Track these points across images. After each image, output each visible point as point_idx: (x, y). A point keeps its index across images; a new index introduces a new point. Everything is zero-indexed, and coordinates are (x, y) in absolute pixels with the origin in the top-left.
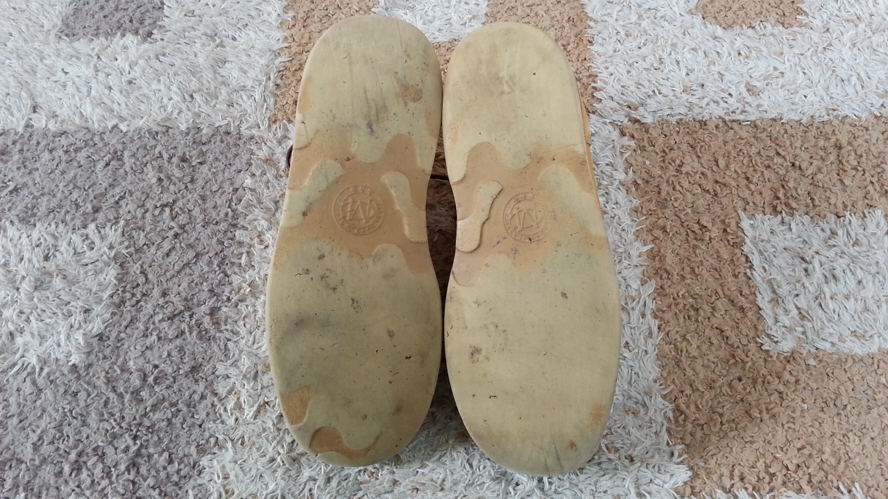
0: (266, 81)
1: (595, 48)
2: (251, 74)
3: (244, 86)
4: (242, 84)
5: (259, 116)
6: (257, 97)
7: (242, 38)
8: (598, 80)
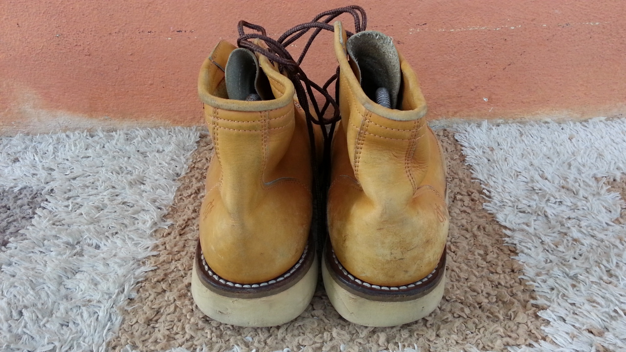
0: (118, 294)
1: (521, 258)
2: (103, 286)
3: (89, 301)
4: (88, 298)
5: (96, 339)
6: (101, 314)
7: (106, 246)
8: (536, 295)
